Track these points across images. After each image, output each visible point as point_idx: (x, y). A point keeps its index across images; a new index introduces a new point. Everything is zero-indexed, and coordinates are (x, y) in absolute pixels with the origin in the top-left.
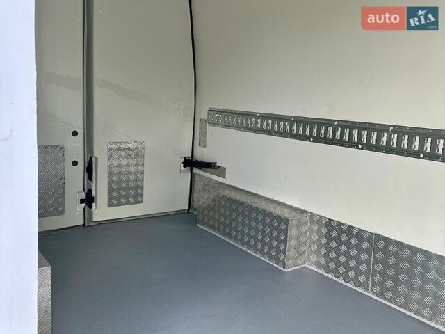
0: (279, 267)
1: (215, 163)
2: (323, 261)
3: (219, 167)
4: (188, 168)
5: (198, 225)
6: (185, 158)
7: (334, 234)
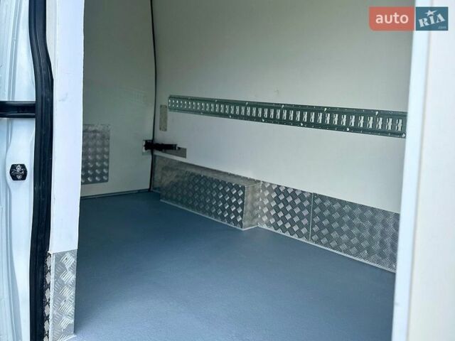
0: (238, 228)
1: (176, 145)
2: (272, 221)
3: (179, 148)
4: (149, 151)
5: (161, 200)
6: (146, 141)
7: (282, 197)
